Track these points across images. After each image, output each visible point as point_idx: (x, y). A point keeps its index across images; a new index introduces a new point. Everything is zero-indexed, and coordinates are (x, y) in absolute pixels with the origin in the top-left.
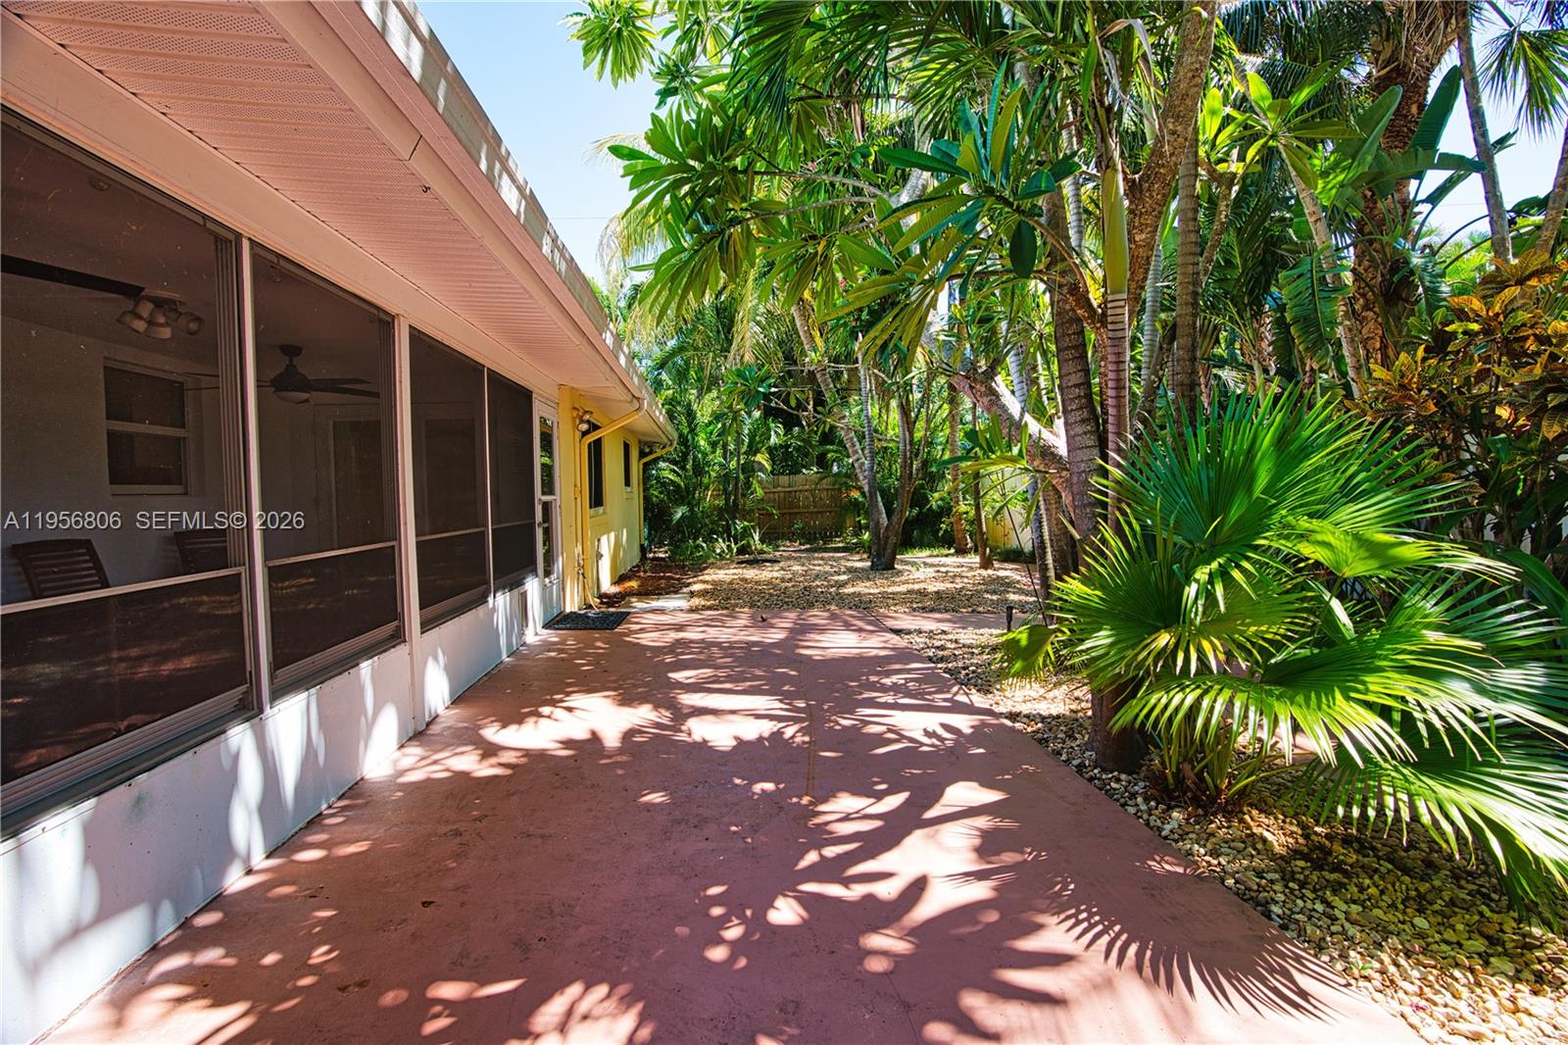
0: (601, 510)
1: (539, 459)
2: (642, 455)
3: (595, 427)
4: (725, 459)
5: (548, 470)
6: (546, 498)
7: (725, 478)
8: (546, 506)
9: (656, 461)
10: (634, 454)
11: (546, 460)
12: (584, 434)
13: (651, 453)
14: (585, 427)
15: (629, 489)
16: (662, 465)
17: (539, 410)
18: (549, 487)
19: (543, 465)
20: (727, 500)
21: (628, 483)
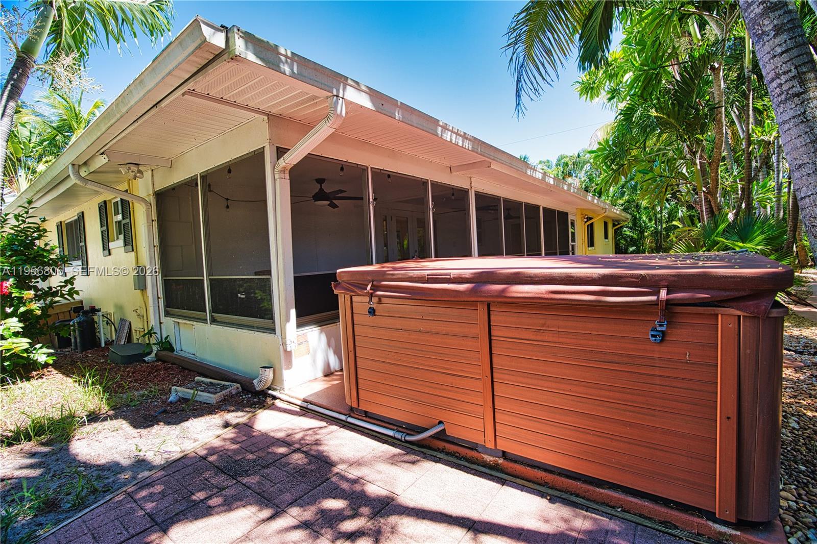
0: (593, 248)
1: (570, 230)
2: (614, 225)
3: (591, 219)
4: (656, 225)
5: (573, 234)
6: (572, 244)
7: (656, 233)
8: (573, 246)
9: (622, 227)
10: (610, 226)
11: (573, 230)
12: (586, 222)
13: (619, 224)
14: (586, 220)
15: (607, 240)
16: (625, 229)
17: (570, 218)
18: (573, 241)
19: (572, 232)
20: (656, 244)
21: (606, 237)
